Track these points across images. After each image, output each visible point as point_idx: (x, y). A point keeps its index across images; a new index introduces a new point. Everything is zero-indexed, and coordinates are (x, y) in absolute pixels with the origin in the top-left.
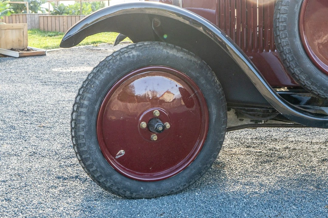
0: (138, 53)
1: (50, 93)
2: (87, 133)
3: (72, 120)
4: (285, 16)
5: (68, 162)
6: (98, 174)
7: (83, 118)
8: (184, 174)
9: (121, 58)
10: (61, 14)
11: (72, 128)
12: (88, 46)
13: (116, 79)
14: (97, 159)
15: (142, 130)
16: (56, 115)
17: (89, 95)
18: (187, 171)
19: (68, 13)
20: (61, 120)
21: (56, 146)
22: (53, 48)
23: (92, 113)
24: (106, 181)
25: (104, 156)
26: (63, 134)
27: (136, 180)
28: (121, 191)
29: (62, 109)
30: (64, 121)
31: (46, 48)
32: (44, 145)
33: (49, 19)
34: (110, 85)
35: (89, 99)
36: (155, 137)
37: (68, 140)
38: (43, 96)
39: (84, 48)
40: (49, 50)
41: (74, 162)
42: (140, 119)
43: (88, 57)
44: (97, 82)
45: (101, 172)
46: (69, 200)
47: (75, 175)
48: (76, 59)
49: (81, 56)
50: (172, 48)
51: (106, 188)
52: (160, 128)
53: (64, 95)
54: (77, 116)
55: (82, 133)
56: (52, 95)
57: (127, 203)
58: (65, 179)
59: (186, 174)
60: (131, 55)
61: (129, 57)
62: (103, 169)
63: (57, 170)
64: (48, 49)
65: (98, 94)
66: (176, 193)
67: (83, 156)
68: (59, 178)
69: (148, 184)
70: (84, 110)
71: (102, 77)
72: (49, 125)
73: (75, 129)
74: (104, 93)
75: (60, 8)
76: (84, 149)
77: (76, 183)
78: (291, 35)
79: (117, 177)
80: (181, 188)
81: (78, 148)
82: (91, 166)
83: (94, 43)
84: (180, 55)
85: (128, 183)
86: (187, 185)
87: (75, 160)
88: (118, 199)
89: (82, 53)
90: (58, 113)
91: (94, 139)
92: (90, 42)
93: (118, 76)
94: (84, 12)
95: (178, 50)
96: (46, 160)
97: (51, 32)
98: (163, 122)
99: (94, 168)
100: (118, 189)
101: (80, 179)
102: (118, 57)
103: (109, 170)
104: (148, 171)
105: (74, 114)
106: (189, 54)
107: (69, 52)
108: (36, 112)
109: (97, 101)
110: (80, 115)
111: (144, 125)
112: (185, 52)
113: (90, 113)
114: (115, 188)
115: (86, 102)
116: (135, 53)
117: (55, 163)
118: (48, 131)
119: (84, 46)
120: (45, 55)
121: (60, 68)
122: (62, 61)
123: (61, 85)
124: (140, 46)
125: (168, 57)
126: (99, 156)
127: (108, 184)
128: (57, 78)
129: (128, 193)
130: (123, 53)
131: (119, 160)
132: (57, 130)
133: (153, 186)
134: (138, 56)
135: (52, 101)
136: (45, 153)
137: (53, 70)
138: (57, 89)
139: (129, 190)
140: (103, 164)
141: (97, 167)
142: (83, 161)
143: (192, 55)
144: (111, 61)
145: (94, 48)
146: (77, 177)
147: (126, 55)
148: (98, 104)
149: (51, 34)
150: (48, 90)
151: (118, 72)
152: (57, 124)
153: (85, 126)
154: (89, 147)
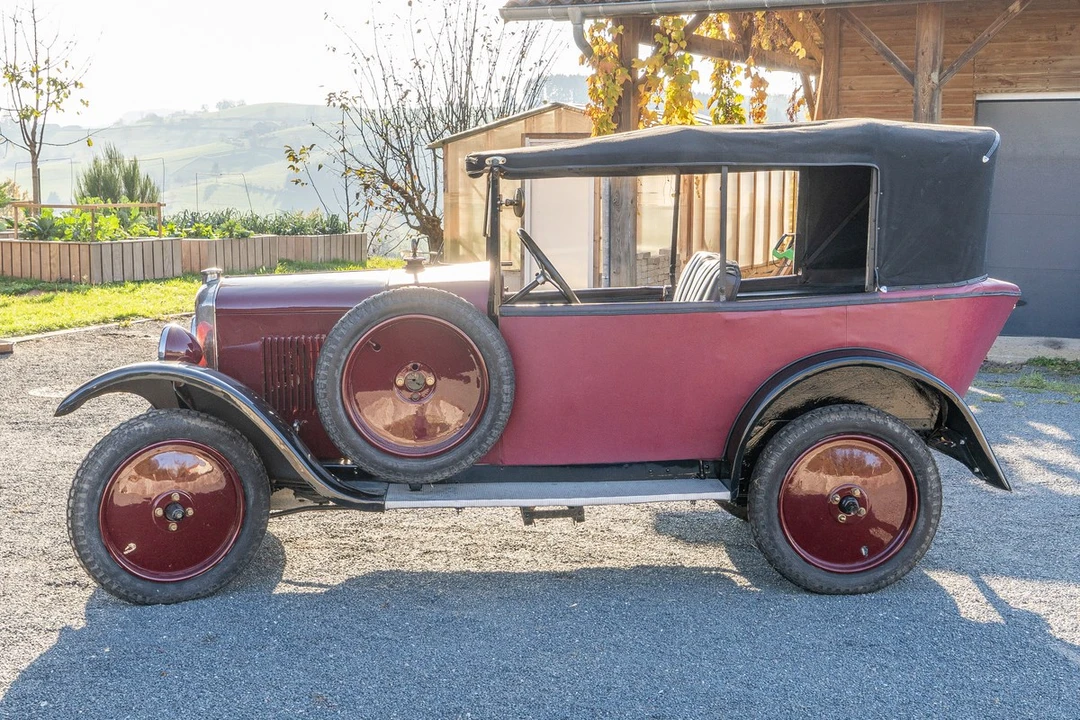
0: (151, 425)
1: (27, 447)
2: (86, 524)
3: (69, 508)
4: (324, 382)
5: (63, 564)
6: (101, 574)
7: (82, 505)
8: (214, 573)
9: (129, 433)
10: (45, 238)
11: (68, 518)
12: (106, 326)
13: (123, 457)
14: (99, 555)
15: (157, 518)
16: (41, 491)
17: (91, 478)
18: (218, 569)
19: (62, 235)
20: (49, 501)
21: (44, 542)
22: (28, 334)
23: (93, 500)
24: (112, 582)
25: (108, 551)
26: (54, 524)
27: (151, 580)
28: (131, 595)
29: (51, 480)
30: (56, 502)
31: (14, 333)
32: (24, 540)
33: (16, 250)
34: (116, 464)
35: (90, 482)
36: (173, 527)
37: (62, 533)
38: (16, 453)
39: (97, 331)
40: (20, 339)
41: (70, 565)
42: (156, 504)
43: (106, 357)
44: (100, 461)
45: (105, 572)
46: (64, 609)
47: (72, 580)
48: (78, 362)
49: (90, 355)
50: (194, 417)
51: (111, 592)
52: (179, 516)
53: (54, 452)
54: (75, 503)
55: (81, 524)
56: (31, 452)
57: (138, 609)
58: (58, 586)
59: (216, 573)
60: (142, 428)
61: (140, 430)
62: (108, 567)
63: (47, 574)
64: (18, 336)
65: (102, 476)
66: (204, 597)
67: (82, 552)
68: (50, 584)
69: (167, 586)
70: (83, 496)
71: (105, 456)
72: (30, 509)
73: (72, 518)
74: (108, 474)
75: (41, 222)
76: (84, 542)
77: (75, 590)
78: (333, 404)
79: (126, 578)
80: (211, 590)
81: (75, 543)
82: (92, 564)
83: (120, 318)
84: (204, 425)
85: (140, 585)
86: (218, 586)
87: (73, 562)
88: (127, 606)
89: (92, 345)
90: (44, 487)
91: (95, 531)
92: (112, 316)
93: (126, 454)
94: (100, 233)
95: (203, 419)
96: (30, 562)
97: (20, 282)
98: (184, 509)
99: (96, 566)
100: (127, 592)
101: (79, 585)
102: (126, 432)
103: (114, 569)
104: (166, 569)
105: (71, 500)
106: (216, 422)
107: (65, 344)
108: (6, 486)
109: (100, 483)
110: (79, 502)
111: (159, 512)
112: (211, 421)
113: (91, 500)
114: (122, 591)
115: (86, 486)
116: (147, 425)
117: (44, 567)
118: (29, 519)
119: (97, 327)
120: (12, 352)
121: (44, 389)
122: (48, 369)
123: (49, 429)
124: (154, 416)
125: (188, 429)
126: (102, 552)
127: (114, 587)
128: (40, 412)
129: (140, 597)
130: (132, 425)
131: (128, 556)
132: (44, 517)
133: (172, 587)
134: (151, 429)
135: (32, 464)
136: (27, 552)
137: (31, 393)
138: (43, 439)
139: (141, 593)
140: (107, 562)
141: (100, 565)
142: (82, 557)
143: (220, 424)
144: (117, 436)
145: (119, 332)
146: (74, 583)
147: (136, 428)
148: (101, 487)
149: (19, 287)
150: (24, 441)
151: (126, 448)
152: (44, 506)
153: (84, 516)
154: (89, 541)
